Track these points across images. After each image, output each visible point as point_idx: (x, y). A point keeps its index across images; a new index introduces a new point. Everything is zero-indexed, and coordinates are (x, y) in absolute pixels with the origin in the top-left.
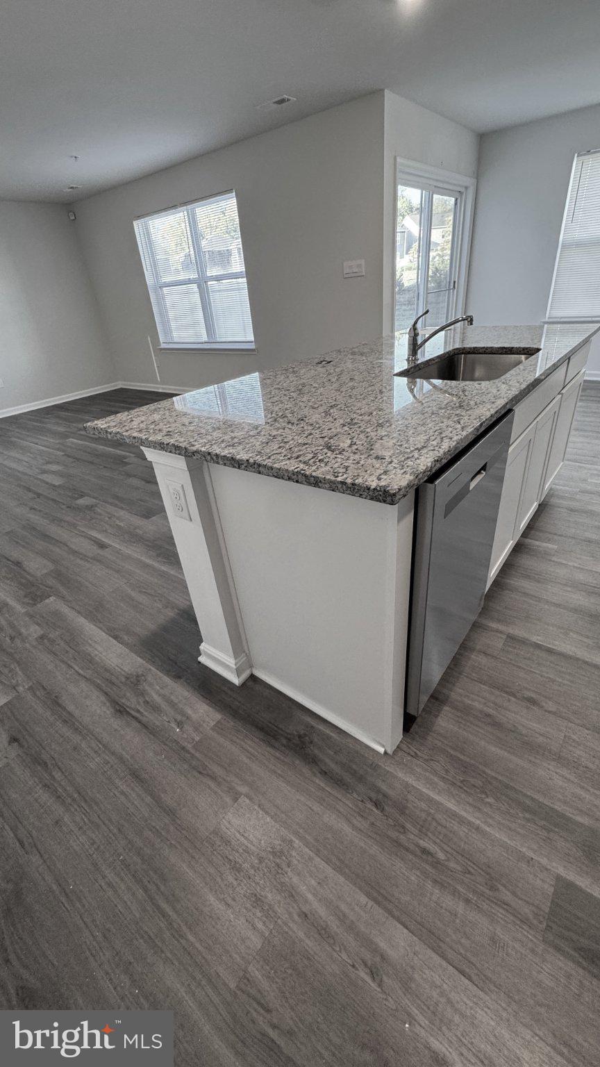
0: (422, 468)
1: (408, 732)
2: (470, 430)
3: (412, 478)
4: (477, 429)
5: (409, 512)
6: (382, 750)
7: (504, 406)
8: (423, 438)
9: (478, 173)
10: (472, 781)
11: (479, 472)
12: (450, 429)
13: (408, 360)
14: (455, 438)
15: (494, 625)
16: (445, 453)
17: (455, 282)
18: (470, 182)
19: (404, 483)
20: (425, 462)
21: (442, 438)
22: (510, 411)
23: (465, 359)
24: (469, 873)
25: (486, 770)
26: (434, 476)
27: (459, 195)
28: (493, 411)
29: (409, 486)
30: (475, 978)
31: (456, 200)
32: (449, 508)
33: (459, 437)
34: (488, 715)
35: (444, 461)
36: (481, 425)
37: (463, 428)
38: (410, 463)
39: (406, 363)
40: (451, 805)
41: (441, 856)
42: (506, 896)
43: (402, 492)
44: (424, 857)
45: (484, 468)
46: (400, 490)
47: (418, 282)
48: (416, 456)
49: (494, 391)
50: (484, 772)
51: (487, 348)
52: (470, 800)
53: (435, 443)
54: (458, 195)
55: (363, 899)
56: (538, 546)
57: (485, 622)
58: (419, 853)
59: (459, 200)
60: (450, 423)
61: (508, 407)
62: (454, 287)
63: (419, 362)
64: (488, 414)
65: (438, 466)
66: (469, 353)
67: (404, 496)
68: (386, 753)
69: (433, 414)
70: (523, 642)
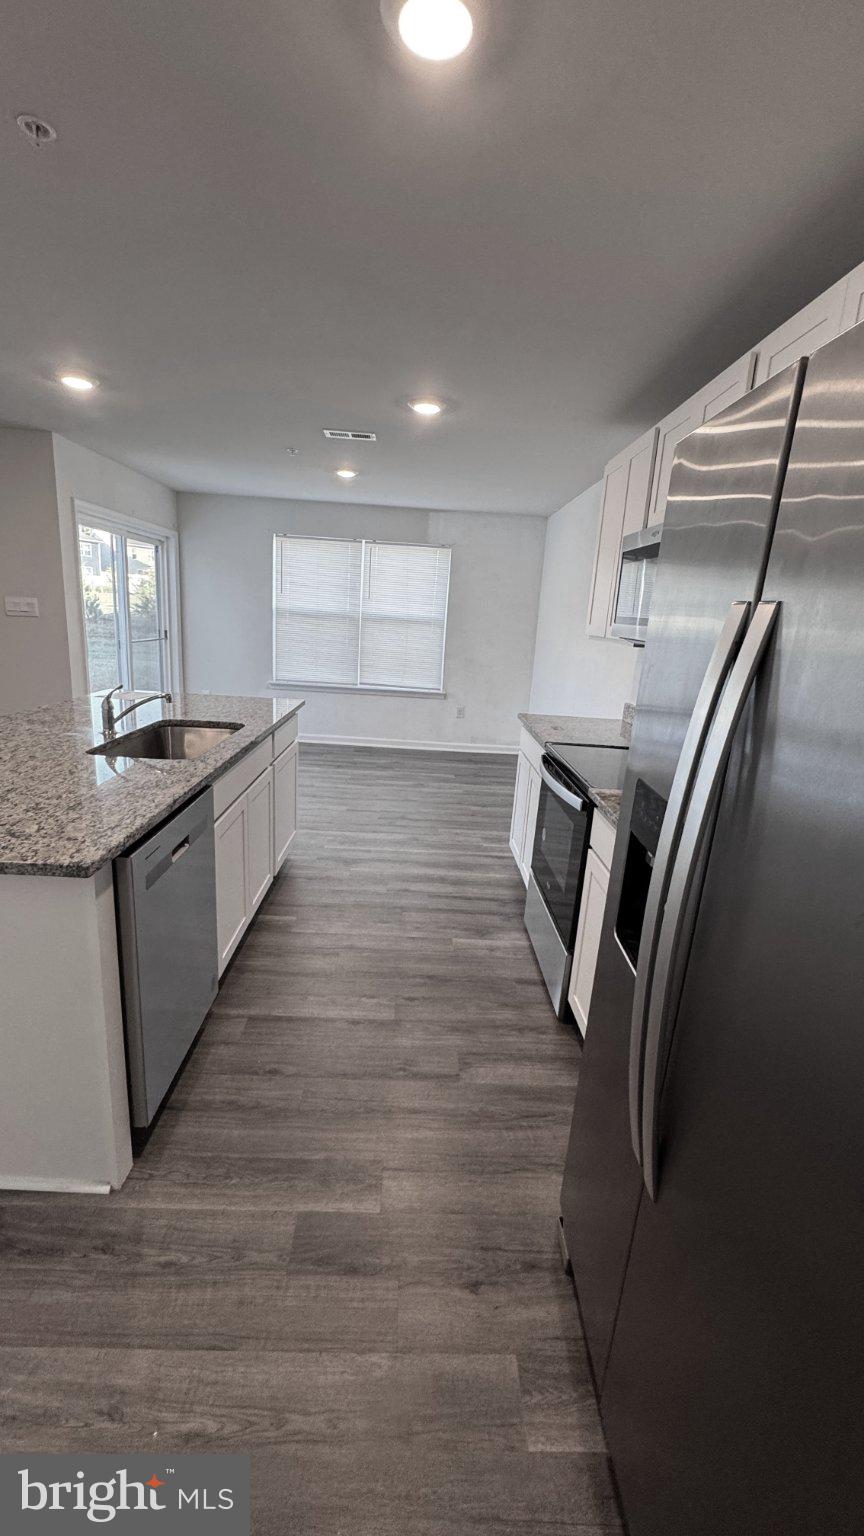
0: (114, 843)
1: (140, 1156)
2: (163, 807)
3: (104, 853)
4: (170, 806)
5: (109, 886)
6: (105, 1189)
7: (199, 784)
8: (116, 818)
9: (179, 527)
10: (215, 1172)
11: (181, 845)
12: (144, 808)
13: (104, 734)
14: (149, 815)
15: (234, 1012)
16: (137, 830)
17: (166, 632)
18: (172, 534)
19: (97, 857)
20: (118, 838)
21: (135, 817)
22: (207, 787)
23: (172, 731)
24: (217, 1257)
25: (230, 1155)
26: (128, 850)
27: (159, 546)
28: (186, 790)
29: (103, 860)
30: (225, 1346)
31: (157, 547)
32: (151, 880)
33: (152, 814)
34: (231, 1103)
35: (138, 837)
36: (175, 801)
37: (156, 806)
38: (103, 840)
39: (102, 736)
40: (194, 1206)
41: (185, 1259)
42: (254, 1256)
43: (97, 866)
44: (166, 1271)
45: (186, 841)
46: (93, 864)
47: (116, 609)
48: (109, 834)
49: (192, 769)
50: (228, 1158)
51: (195, 722)
52: (214, 1191)
53: (128, 821)
54: (158, 543)
55: (93, 1353)
56: (278, 921)
57: (222, 1011)
58: (160, 1270)
59: (160, 549)
60: (145, 802)
61: (203, 784)
62: (166, 636)
63: (117, 736)
64: (182, 792)
65: (131, 841)
66: (176, 725)
67: (98, 869)
68: (112, 1191)
69: (129, 794)
70: (266, 1019)
